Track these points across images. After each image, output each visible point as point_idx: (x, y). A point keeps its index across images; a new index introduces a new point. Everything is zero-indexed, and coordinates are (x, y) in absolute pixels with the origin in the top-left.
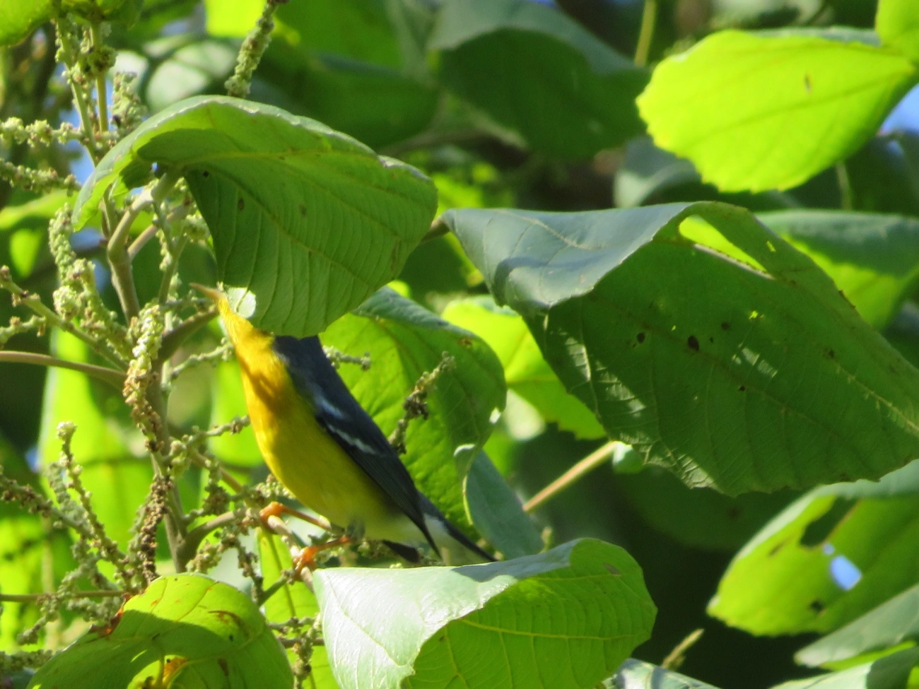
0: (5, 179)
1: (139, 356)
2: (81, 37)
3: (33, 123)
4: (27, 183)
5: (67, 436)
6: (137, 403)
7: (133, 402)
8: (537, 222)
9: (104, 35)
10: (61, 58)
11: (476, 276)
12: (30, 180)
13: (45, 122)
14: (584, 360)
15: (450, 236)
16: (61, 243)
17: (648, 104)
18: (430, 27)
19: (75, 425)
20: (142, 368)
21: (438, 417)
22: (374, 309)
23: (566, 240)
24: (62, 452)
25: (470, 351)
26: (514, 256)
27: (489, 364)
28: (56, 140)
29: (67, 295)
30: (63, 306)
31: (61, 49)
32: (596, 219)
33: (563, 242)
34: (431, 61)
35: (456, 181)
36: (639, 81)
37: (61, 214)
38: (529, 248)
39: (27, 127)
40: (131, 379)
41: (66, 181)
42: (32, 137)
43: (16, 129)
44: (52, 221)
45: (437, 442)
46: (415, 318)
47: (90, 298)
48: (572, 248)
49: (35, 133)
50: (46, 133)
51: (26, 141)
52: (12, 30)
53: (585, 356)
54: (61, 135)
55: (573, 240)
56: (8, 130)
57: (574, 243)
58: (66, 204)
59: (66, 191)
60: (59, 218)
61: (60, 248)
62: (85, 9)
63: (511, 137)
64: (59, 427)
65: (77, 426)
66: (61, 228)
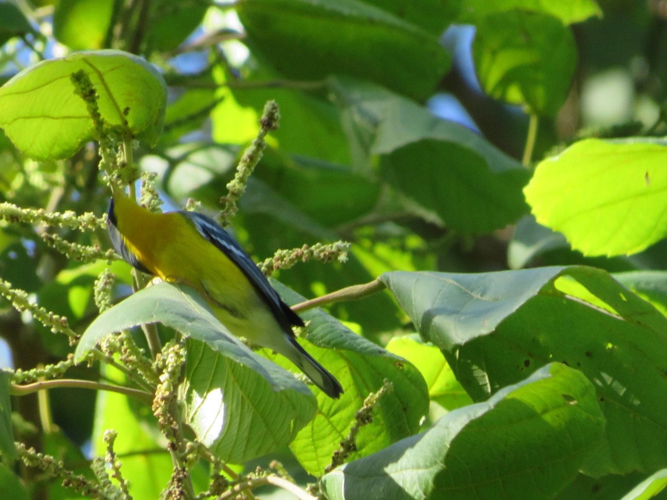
0: (62, 252)
1: (164, 381)
2: (117, 151)
3: (83, 214)
4: (79, 256)
5: (111, 440)
6: (162, 415)
7: (159, 415)
8: (451, 281)
9: (133, 149)
10: (102, 167)
11: (407, 319)
12: (81, 253)
13: (92, 213)
14: (486, 380)
15: (386, 290)
16: (103, 299)
17: (531, 193)
18: (373, 138)
19: (116, 432)
20: (165, 390)
21: (379, 416)
22: (332, 343)
23: (472, 294)
24: (107, 452)
25: (402, 371)
26: (435, 306)
27: (417, 381)
28: (100, 227)
29: (110, 339)
30: (107, 347)
31: (103, 160)
32: (494, 279)
33: (470, 295)
34: (373, 162)
35: (394, 248)
36: (525, 177)
37: (103, 276)
38: (446, 301)
39: (79, 217)
40: (158, 398)
41: (107, 254)
42: (83, 225)
43: (71, 219)
44: (96, 282)
45: (379, 434)
46: (362, 349)
47: (126, 339)
48: (477, 299)
49: (85, 222)
50: (93, 222)
51: (78, 227)
52: (67, 148)
53: (487, 377)
54: (103, 222)
55: (478, 294)
56: (65, 219)
57: (479, 296)
58: (106, 269)
59: (107, 261)
60: (101, 280)
61: (103, 302)
62: (119, 131)
63: (432, 217)
64: (105, 434)
65: (117, 433)
66: (103, 287)
